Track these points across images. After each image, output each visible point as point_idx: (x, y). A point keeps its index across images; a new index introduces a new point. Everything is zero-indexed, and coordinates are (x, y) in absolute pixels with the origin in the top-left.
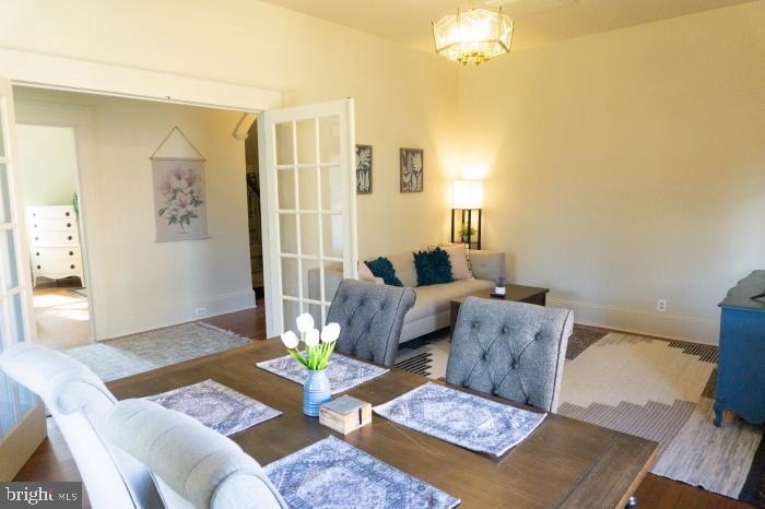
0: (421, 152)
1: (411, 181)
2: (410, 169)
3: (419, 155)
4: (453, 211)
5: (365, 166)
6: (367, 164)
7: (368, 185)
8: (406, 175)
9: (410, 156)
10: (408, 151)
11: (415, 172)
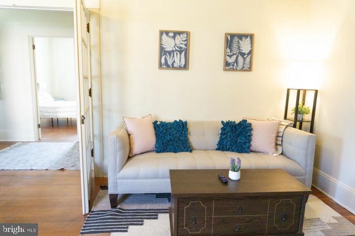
0: (251, 37)
1: (236, 61)
2: (235, 51)
3: (249, 39)
4: (288, 90)
5: (181, 48)
6: (183, 46)
7: (183, 63)
8: (230, 56)
9: (236, 39)
10: (232, 36)
11: (243, 54)
